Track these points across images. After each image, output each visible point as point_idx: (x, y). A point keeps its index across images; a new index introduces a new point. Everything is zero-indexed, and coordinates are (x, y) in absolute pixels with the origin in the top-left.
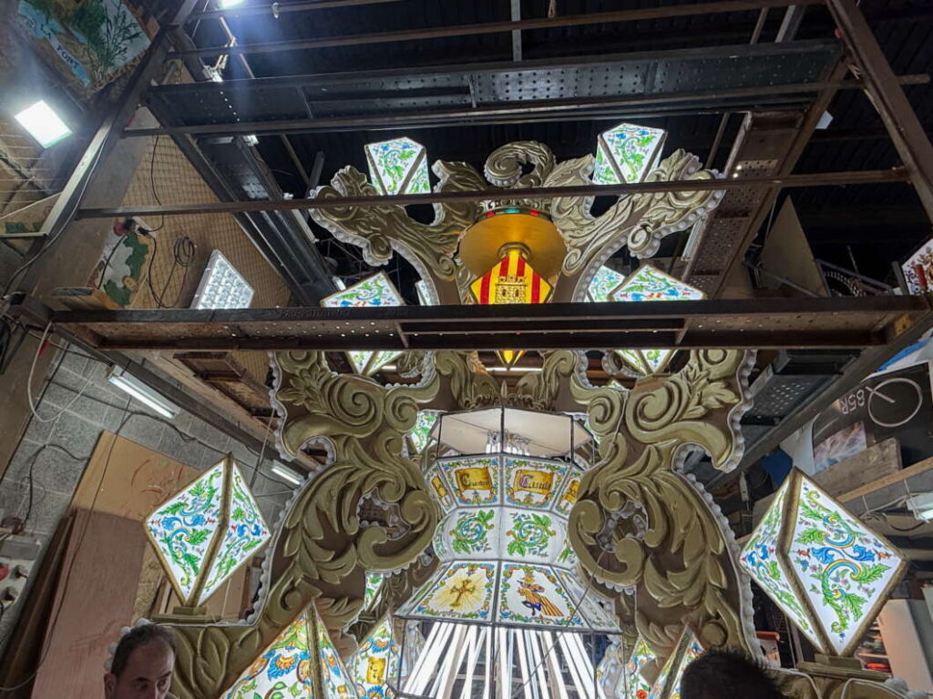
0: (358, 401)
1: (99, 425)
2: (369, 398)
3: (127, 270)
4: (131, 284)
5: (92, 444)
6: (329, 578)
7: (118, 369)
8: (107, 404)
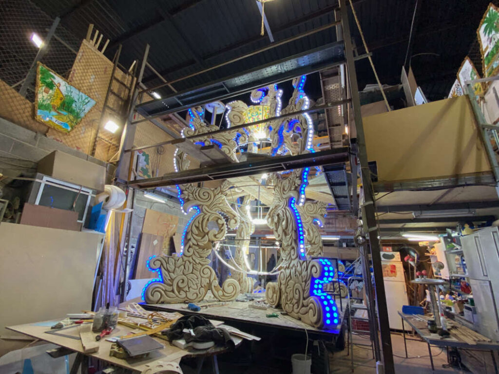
0: (204, 194)
1: (145, 207)
2: (208, 193)
3: (145, 163)
4: (147, 167)
5: (144, 213)
6: (200, 244)
7: (145, 192)
8: (146, 201)
